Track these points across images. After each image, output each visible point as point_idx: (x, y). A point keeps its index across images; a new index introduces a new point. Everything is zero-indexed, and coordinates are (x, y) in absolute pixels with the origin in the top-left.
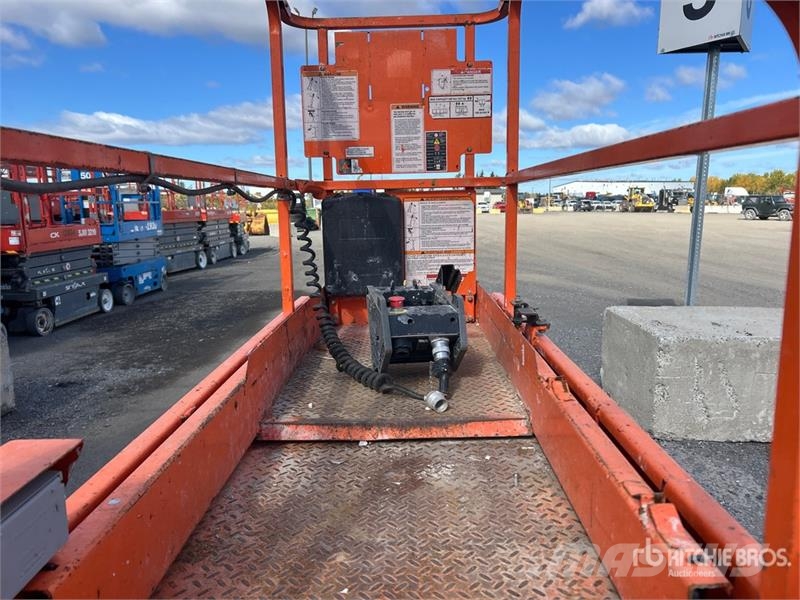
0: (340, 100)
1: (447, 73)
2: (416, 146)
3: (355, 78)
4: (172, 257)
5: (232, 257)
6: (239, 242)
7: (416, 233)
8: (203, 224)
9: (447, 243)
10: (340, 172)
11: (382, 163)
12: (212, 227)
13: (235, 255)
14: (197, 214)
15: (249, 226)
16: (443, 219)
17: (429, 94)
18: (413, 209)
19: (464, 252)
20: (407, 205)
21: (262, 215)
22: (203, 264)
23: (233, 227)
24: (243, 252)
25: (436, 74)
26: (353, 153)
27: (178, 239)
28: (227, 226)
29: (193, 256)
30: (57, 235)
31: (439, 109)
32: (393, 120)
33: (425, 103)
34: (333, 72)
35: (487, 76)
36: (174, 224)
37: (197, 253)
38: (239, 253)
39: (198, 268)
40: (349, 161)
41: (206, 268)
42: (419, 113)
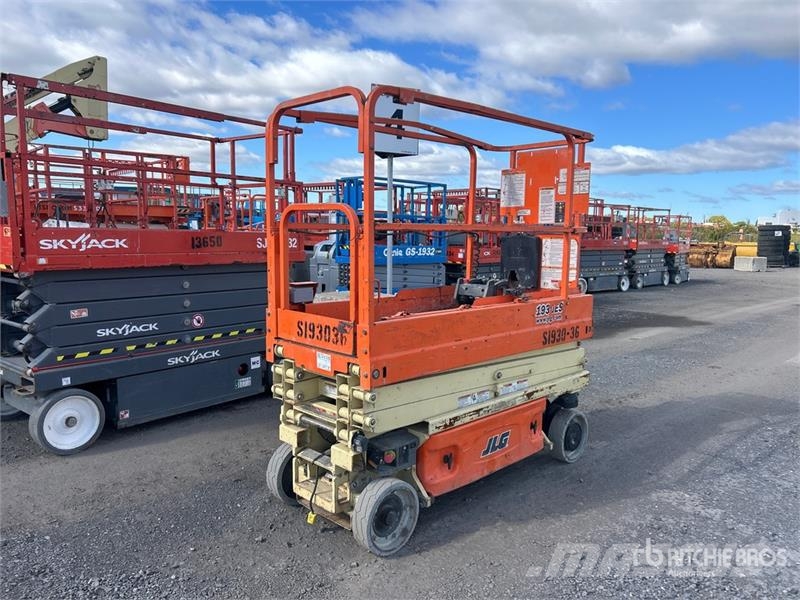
0: (517, 187)
2: (550, 209)
3: (525, 175)
4: (595, 278)
5: (663, 284)
6: (673, 272)
7: (548, 256)
8: (634, 252)
12: (643, 256)
13: (666, 283)
14: (625, 243)
15: (713, 258)
17: (558, 182)
18: (547, 244)
20: (544, 241)
21: (731, 247)
22: (625, 288)
23: (669, 258)
24: (677, 282)
25: (562, 171)
26: (520, 212)
27: (603, 264)
28: (663, 255)
29: (616, 280)
30: (488, 253)
32: (540, 196)
33: (556, 187)
34: (516, 172)
35: (587, 171)
36: (600, 251)
37: (620, 277)
38: (672, 282)
39: (620, 290)
40: (518, 217)
41: (628, 291)
42: (553, 192)
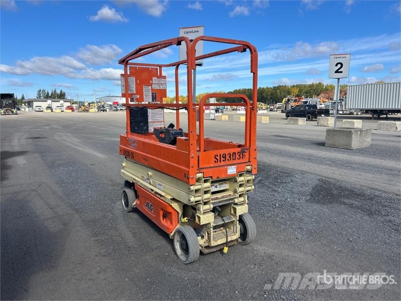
0: (130, 83)
1: (156, 78)
2: (149, 96)
3: (134, 78)
7: (151, 117)
9: (157, 120)
10: (131, 101)
11: (141, 99)
16: (156, 114)
17: (152, 83)
18: (150, 111)
19: (161, 122)
20: (148, 110)
25: (154, 78)
26: (134, 97)
31: (155, 87)
32: (144, 89)
33: (151, 85)
34: (129, 76)
35: (165, 79)
40: (133, 99)
42: (150, 87)
